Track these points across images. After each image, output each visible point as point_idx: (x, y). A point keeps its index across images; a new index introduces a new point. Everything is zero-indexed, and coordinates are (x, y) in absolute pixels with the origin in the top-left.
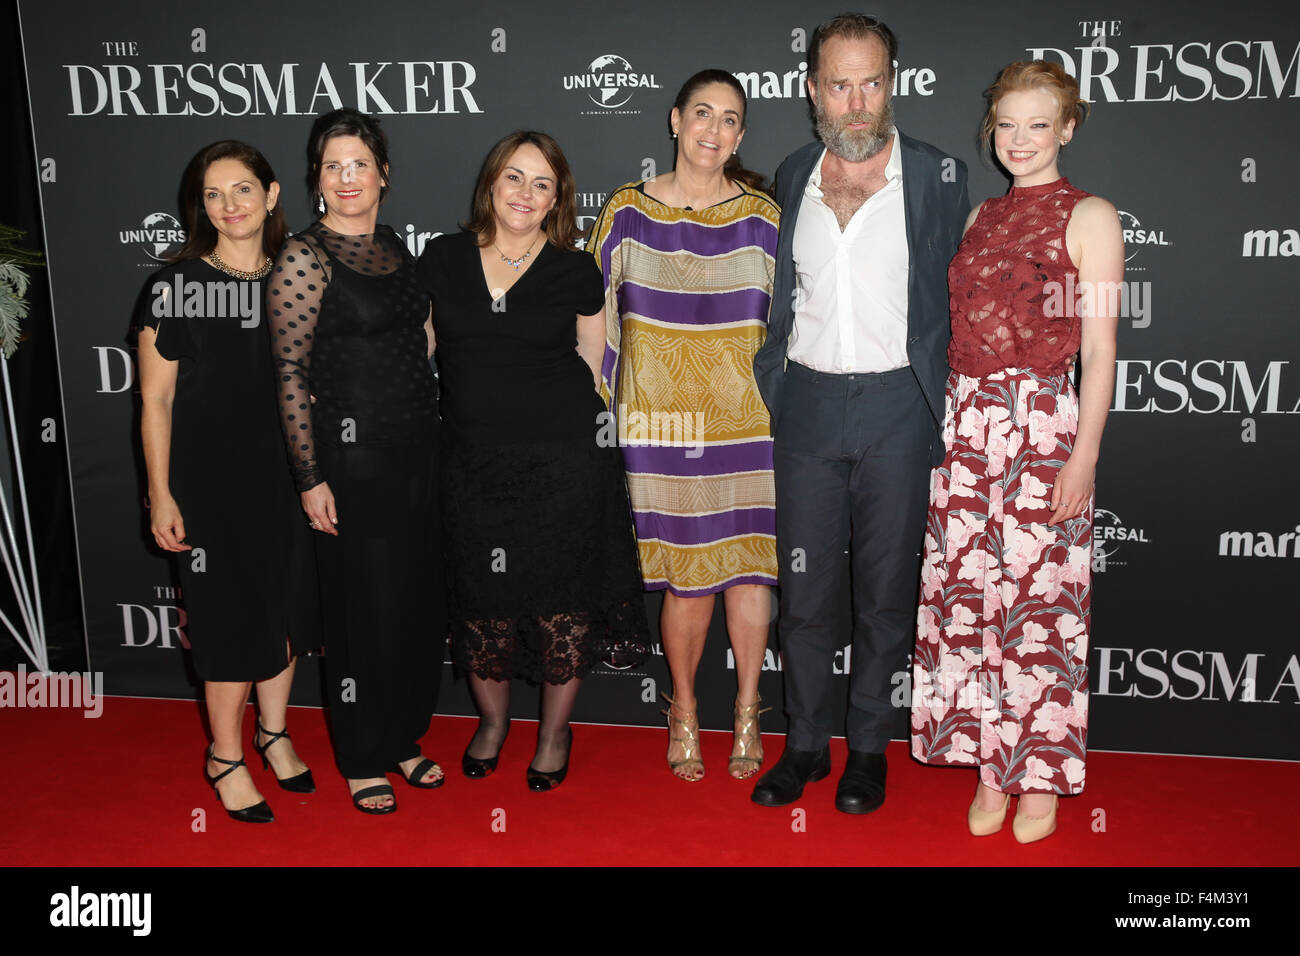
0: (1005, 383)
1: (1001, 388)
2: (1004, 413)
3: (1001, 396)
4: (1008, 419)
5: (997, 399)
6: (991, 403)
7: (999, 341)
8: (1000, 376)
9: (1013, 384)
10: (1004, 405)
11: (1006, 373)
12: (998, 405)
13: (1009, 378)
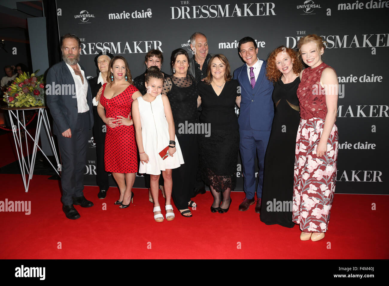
1: (312, 123)
3: (312, 125)
5: (311, 126)
11: (313, 119)
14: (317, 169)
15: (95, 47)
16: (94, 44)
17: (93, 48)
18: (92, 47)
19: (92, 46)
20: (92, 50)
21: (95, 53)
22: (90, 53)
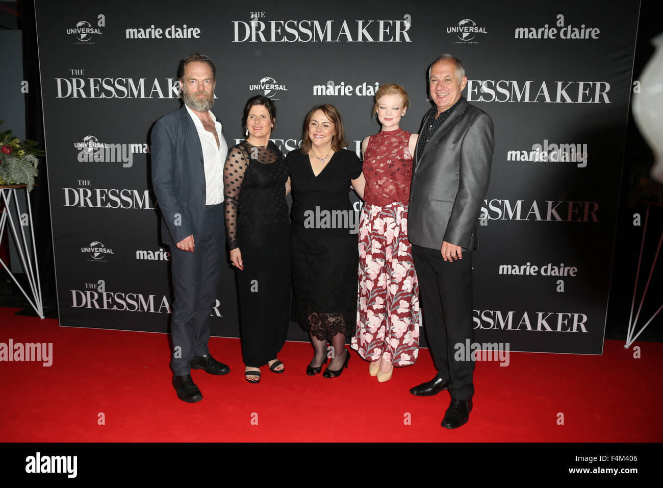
0: (392, 208)
1: (391, 210)
2: (392, 220)
3: (391, 214)
4: (394, 222)
5: (389, 215)
6: (387, 216)
7: (391, 191)
8: (390, 206)
9: (395, 208)
10: (392, 217)
11: (392, 205)
12: (390, 217)
13: (393, 206)
14: (406, 276)
15: (101, 86)
16: (100, 79)
17: (97, 86)
18: (95, 85)
19: (96, 83)
20: (95, 90)
21: (100, 96)
22: (93, 96)
